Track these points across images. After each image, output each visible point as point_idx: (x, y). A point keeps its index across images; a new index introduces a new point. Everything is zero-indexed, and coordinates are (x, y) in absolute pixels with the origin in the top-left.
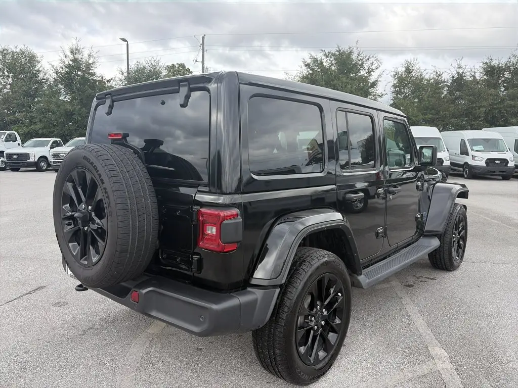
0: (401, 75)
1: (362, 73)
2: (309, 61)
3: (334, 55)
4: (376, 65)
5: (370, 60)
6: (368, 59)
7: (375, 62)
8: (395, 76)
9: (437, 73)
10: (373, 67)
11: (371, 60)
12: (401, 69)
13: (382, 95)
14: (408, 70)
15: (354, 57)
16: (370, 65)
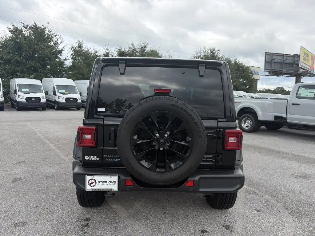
0: (75, 49)
1: (52, 43)
2: (12, 28)
3: (31, 28)
4: (61, 41)
5: (56, 36)
6: (55, 36)
7: (60, 39)
8: (72, 48)
9: (95, 51)
10: (59, 41)
11: (58, 37)
12: (76, 45)
13: (66, 59)
14: (80, 46)
15: (46, 32)
16: (57, 40)
